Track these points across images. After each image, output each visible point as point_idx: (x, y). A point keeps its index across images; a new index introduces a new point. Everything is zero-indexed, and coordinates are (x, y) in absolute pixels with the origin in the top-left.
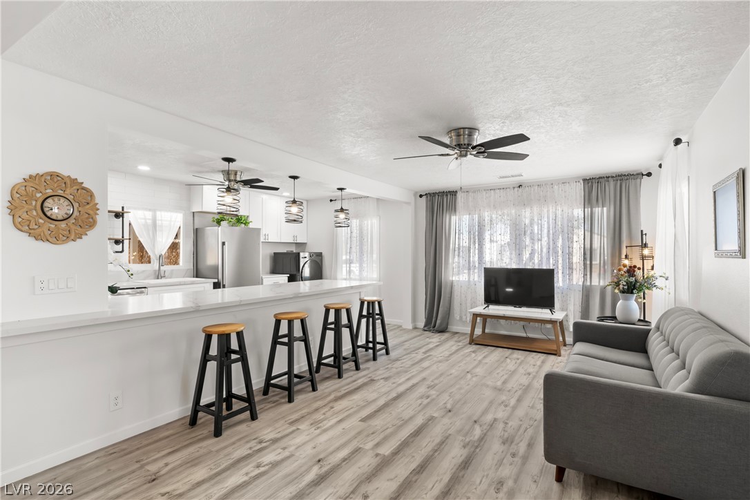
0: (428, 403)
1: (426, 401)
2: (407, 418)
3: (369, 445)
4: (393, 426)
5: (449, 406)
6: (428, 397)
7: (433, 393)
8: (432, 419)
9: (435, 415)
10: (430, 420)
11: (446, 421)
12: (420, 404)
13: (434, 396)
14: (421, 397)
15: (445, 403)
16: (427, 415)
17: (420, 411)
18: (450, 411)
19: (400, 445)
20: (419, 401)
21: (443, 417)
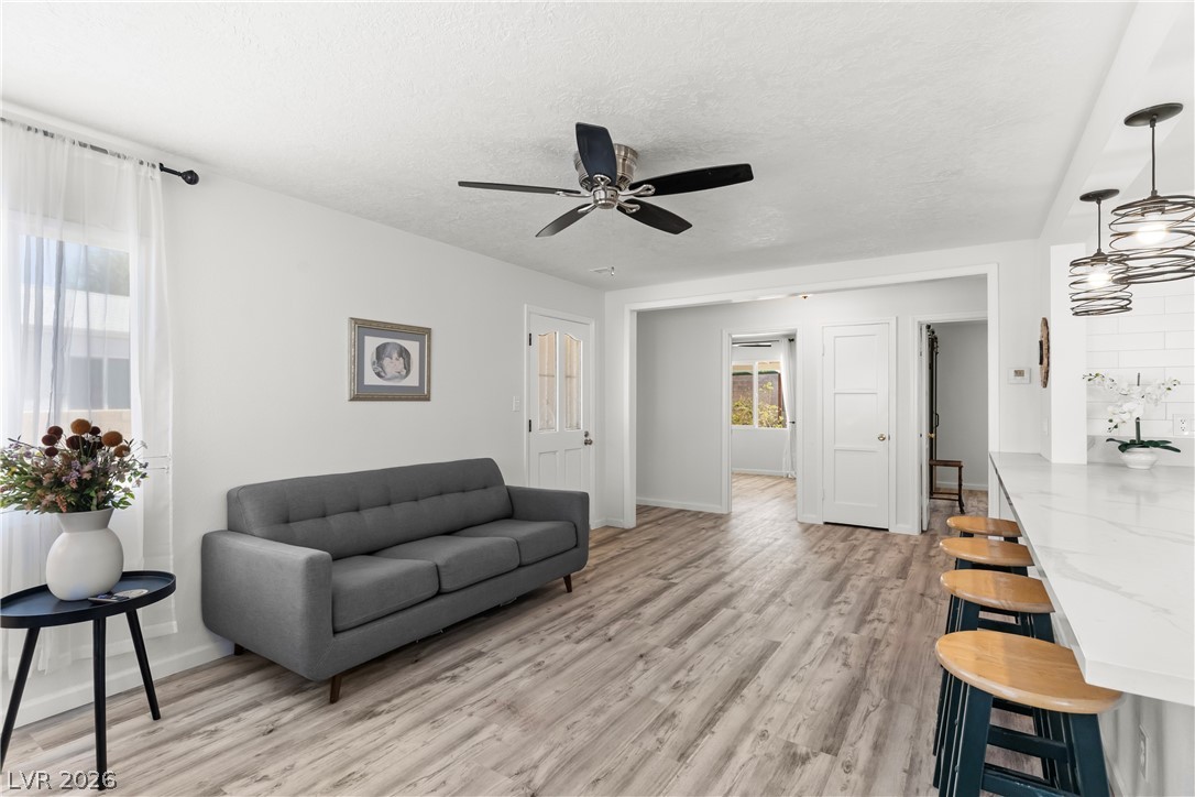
0: (676, 671)
1: (680, 676)
2: (711, 647)
3: (748, 616)
4: (728, 636)
5: (640, 665)
6: (676, 687)
7: (664, 699)
8: (673, 644)
9: (666, 650)
10: (676, 643)
11: (652, 641)
12: (691, 670)
13: (663, 687)
14: (689, 685)
15: (645, 670)
16: (679, 650)
17: (691, 656)
18: (641, 656)
19: (712, 616)
20: (693, 676)
21: (655, 647)
